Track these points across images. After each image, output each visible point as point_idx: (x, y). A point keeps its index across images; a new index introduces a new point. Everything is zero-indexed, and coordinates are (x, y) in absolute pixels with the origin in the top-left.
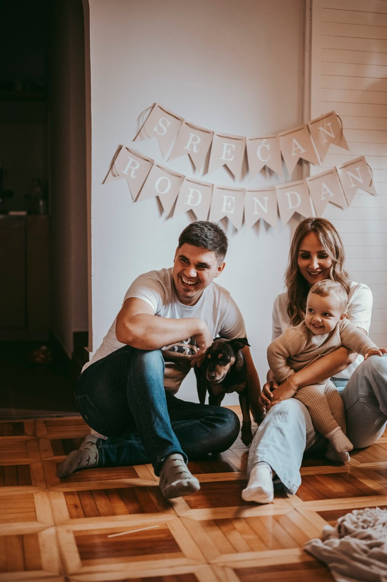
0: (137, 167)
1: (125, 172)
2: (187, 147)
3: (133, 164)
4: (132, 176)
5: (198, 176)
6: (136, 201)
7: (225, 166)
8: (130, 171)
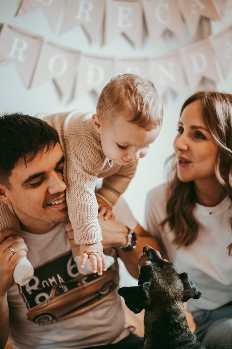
0: (25, 46)
1: (11, 55)
2: (79, 17)
3: (20, 45)
4: (21, 58)
5: (95, 49)
6: (29, 87)
7: (124, 35)
8: (16, 53)
